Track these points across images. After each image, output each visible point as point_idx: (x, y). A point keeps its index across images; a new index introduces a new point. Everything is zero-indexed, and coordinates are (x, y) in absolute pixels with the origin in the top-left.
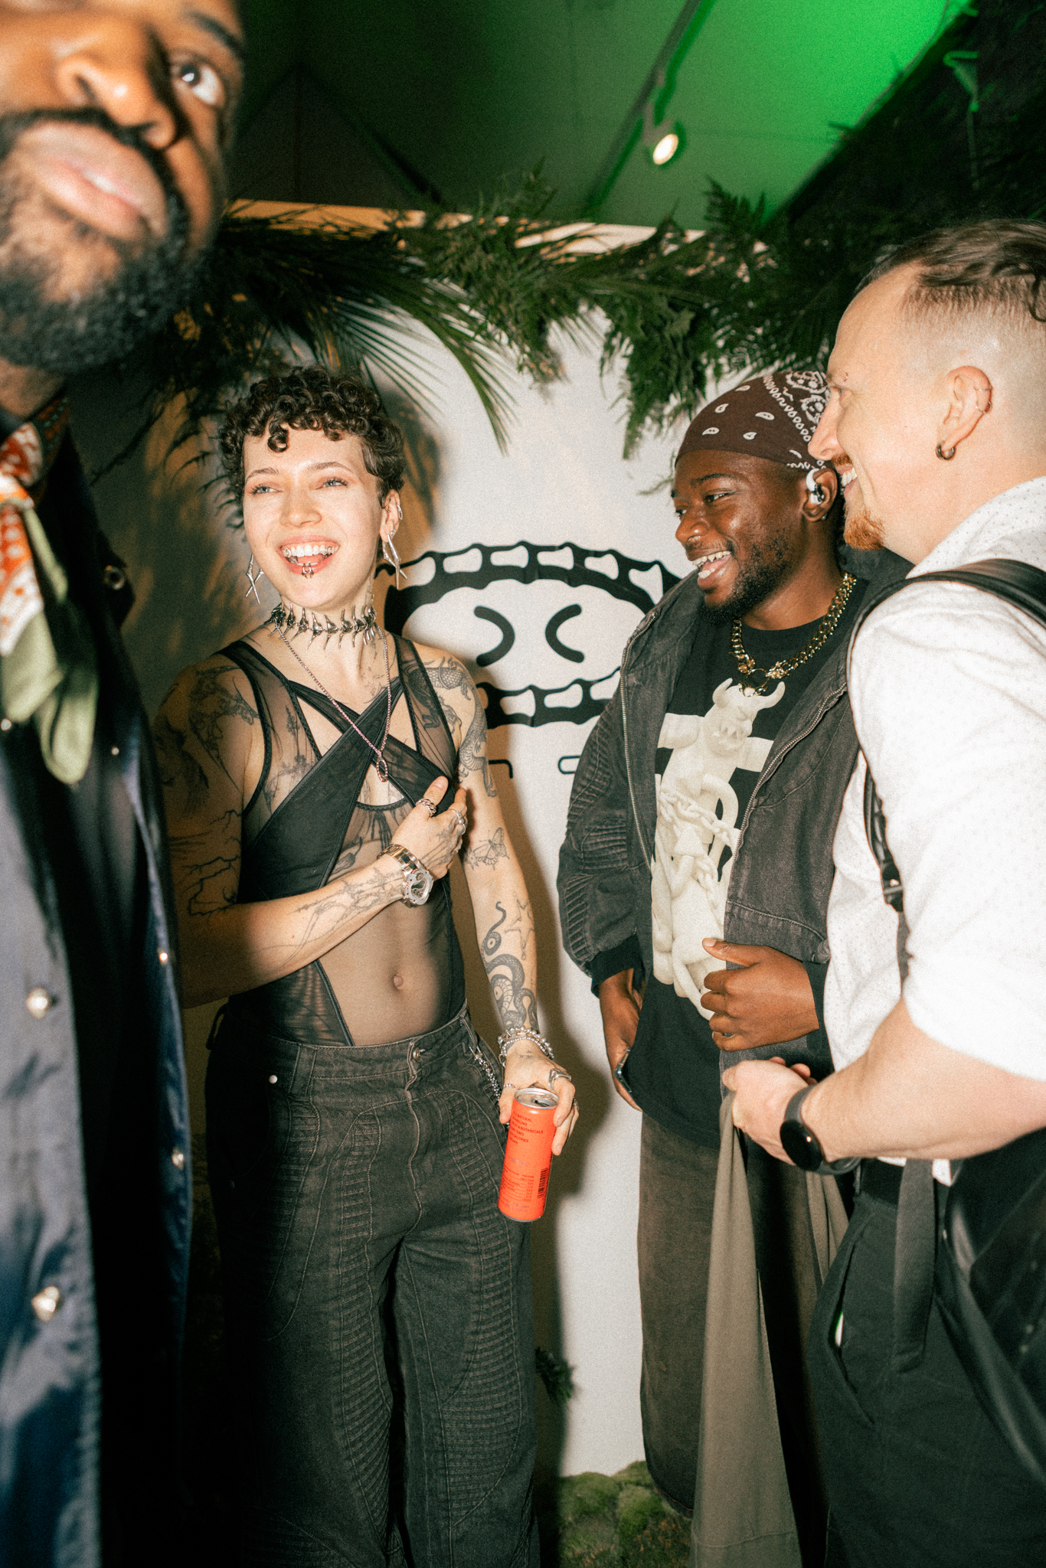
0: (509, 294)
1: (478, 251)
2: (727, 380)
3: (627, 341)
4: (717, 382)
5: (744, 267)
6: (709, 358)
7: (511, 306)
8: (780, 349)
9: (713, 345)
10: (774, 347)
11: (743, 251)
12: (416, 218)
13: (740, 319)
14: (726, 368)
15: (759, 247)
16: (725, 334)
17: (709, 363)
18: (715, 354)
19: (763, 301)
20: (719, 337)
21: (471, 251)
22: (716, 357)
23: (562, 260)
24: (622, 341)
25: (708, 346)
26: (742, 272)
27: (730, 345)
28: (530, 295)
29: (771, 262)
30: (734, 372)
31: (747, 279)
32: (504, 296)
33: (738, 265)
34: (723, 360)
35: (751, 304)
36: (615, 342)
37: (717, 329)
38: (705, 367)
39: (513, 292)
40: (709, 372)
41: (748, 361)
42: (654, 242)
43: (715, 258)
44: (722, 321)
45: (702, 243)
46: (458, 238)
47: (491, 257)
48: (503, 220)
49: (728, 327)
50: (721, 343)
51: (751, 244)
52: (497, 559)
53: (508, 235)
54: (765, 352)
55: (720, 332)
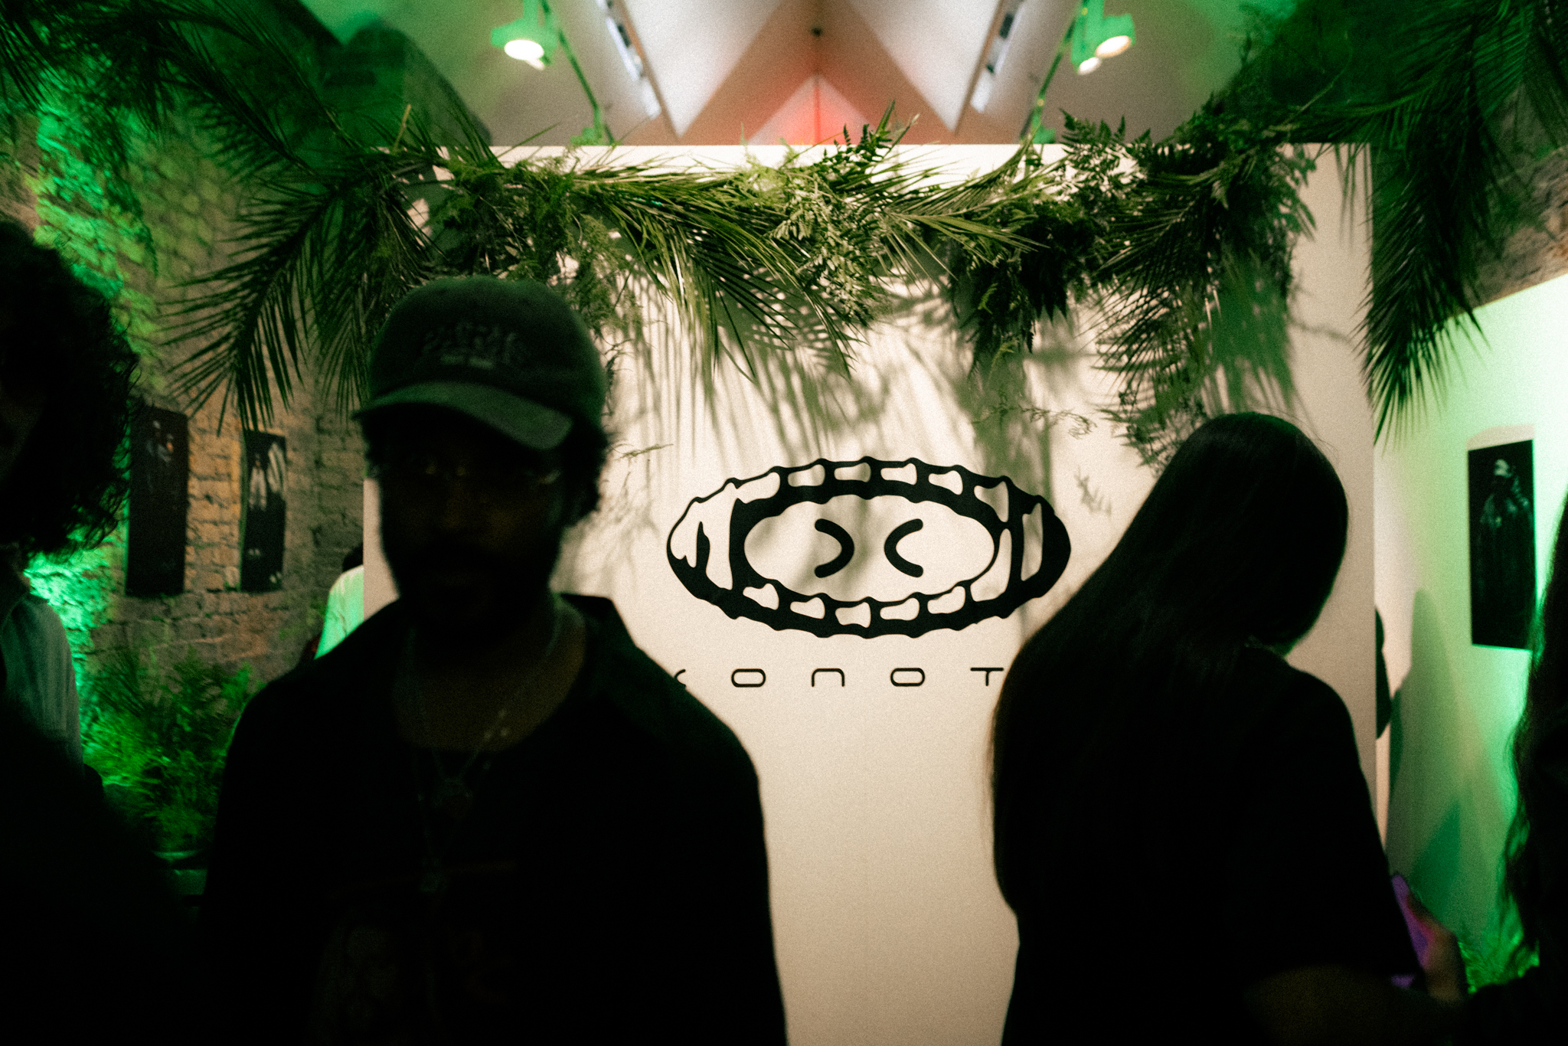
23: (909, 197)
29: (1139, 176)
42: (1008, 168)
52: (840, 474)
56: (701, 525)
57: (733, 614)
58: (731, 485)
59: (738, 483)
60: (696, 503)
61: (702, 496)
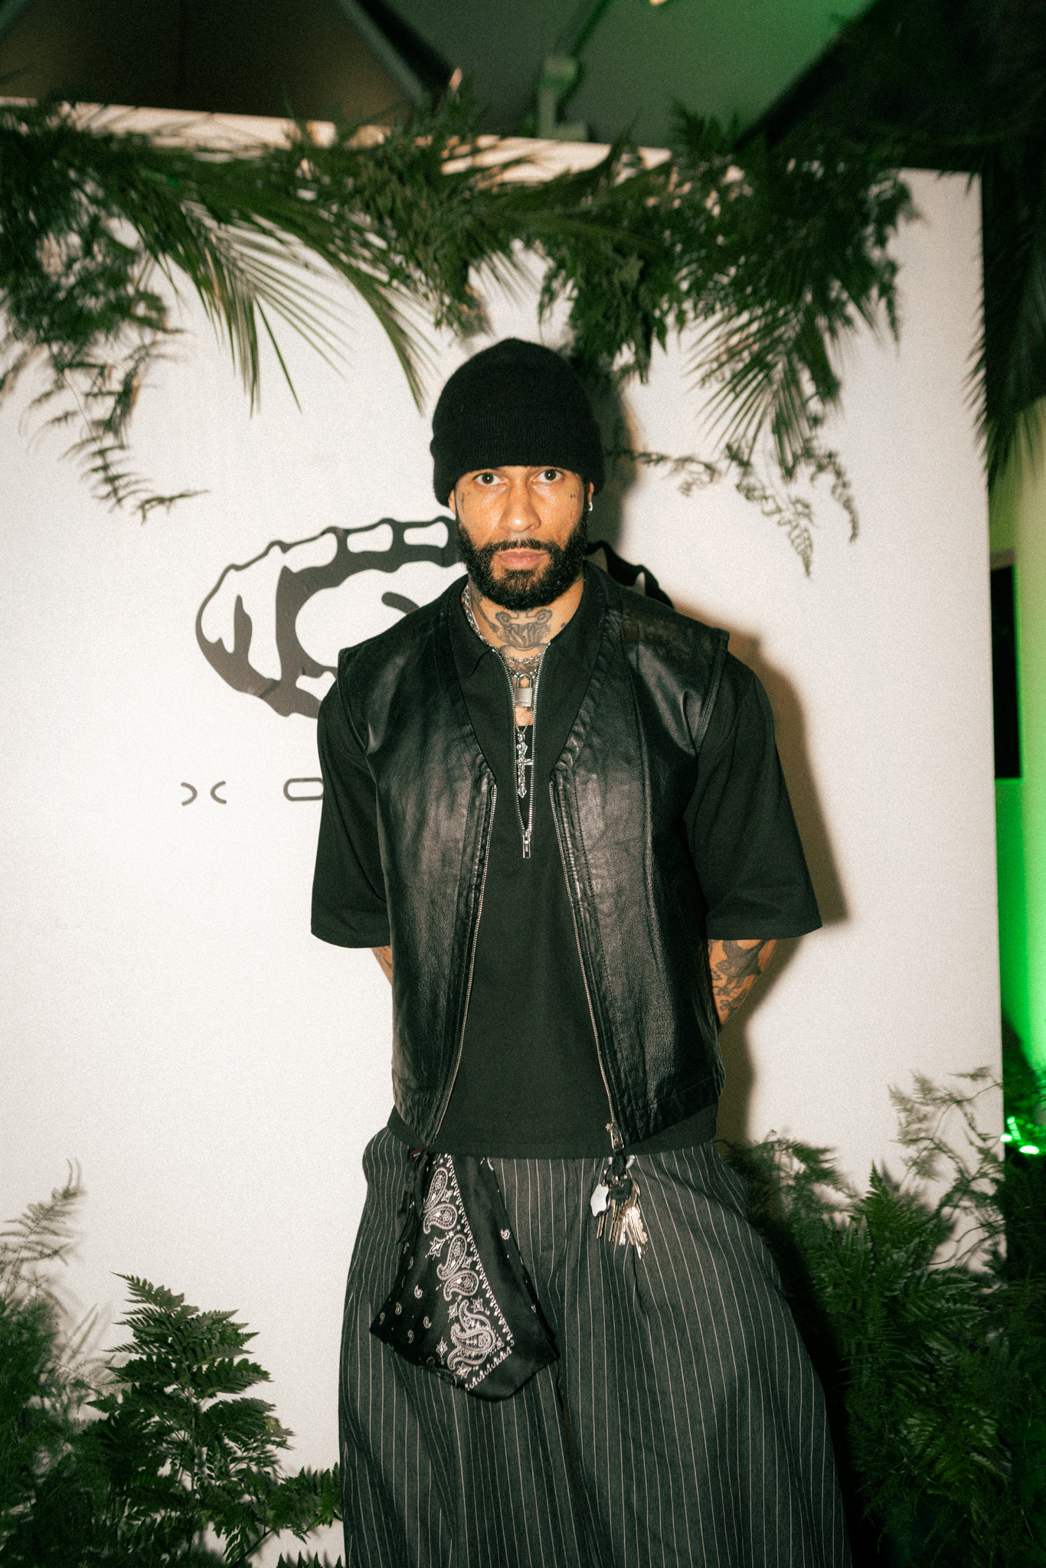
0: (427, 235)
1: (394, 184)
2: (691, 330)
3: (570, 284)
4: (680, 332)
5: (714, 195)
6: (671, 301)
7: (431, 250)
8: (755, 292)
9: (675, 288)
10: (749, 290)
11: (712, 179)
12: (324, 133)
13: (708, 257)
14: (691, 315)
15: (734, 174)
16: (691, 273)
17: (670, 308)
18: (678, 298)
19: (735, 237)
20: (684, 278)
21: (386, 183)
22: (680, 302)
23: (495, 190)
24: (564, 285)
25: (669, 288)
26: (712, 203)
27: (697, 288)
28: (453, 237)
29: (748, 191)
30: (701, 318)
31: (716, 211)
32: (421, 238)
33: (707, 195)
34: (687, 305)
35: (720, 240)
36: (556, 284)
37: (679, 269)
38: (665, 314)
39: (433, 233)
40: (670, 320)
41: (718, 306)
42: (606, 168)
43: (680, 185)
44: (686, 259)
45: (664, 169)
46: (371, 164)
47: (408, 192)
48: (425, 141)
49: (694, 266)
50: (685, 286)
51: (723, 170)
52: (412, 537)
53: (430, 160)
54: (738, 296)
55: (684, 272)
56: (239, 600)
57: (284, 710)
58: (276, 549)
59: (285, 547)
60: (232, 572)
61: (240, 562)
